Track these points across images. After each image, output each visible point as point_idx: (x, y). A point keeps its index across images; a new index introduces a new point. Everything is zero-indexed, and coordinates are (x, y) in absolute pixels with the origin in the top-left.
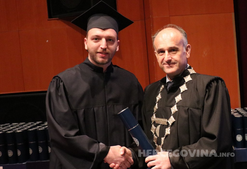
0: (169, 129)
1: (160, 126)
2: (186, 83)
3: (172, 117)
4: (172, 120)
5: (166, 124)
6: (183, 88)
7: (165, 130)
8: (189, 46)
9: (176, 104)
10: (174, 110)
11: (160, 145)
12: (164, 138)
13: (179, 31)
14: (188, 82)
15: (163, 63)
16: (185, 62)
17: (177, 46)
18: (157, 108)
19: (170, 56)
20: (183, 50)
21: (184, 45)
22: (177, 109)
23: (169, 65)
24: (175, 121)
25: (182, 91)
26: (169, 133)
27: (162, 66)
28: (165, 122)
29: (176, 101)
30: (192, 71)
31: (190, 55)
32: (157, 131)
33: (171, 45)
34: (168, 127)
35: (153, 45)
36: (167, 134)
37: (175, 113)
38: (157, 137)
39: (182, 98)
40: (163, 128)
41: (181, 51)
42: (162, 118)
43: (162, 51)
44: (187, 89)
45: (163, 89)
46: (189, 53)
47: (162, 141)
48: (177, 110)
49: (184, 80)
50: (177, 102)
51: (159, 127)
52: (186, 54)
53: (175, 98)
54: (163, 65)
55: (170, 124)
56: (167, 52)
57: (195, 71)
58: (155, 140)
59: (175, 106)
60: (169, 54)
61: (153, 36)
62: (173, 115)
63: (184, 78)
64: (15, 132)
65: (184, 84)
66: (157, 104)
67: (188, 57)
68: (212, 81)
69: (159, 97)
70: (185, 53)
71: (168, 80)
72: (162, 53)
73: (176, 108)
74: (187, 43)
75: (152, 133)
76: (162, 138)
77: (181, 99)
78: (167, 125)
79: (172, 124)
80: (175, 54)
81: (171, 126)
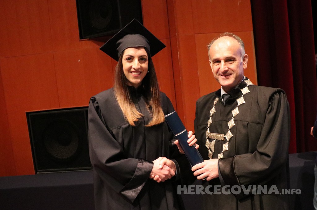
0: (227, 145)
1: (215, 141)
2: (244, 95)
3: (229, 132)
4: (229, 135)
6: (241, 101)
7: (223, 147)
8: (246, 56)
9: (233, 118)
10: (231, 124)
12: (222, 154)
13: (237, 40)
14: (246, 95)
15: (218, 74)
16: (242, 73)
17: (234, 56)
18: (212, 122)
19: (227, 66)
20: (240, 60)
21: (241, 55)
23: (225, 76)
24: (233, 136)
25: (239, 104)
26: (227, 149)
28: (222, 137)
29: (233, 115)
30: (249, 83)
31: (247, 66)
32: (212, 147)
33: (228, 54)
35: (208, 54)
36: (225, 150)
37: (232, 127)
38: (212, 153)
39: (239, 111)
40: (219, 144)
41: (238, 61)
42: (218, 133)
43: (218, 61)
44: (244, 102)
45: (217, 102)
46: (246, 63)
47: (219, 157)
48: (234, 124)
51: (213, 142)
52: (243, 64)
53: (232, 111)
54: (218, 75)
55: (228, 140)
56: (223, 62)
57: (252, 83)
58: (210, 156)
59: (233, 120)
60: (226, 64)
61: (209, 45)
62: (230, 129)
63: (241, 90)
65: (242, 96)
66: (211, 118)
67: (245, 68)
68: (275, 93)
69: (213, 111)
70: (242, 64)
71: (223, 92)
72: (218, 63)
73: (233, 122)
74: (245, 52)
76: (219, 154)
77: (239, 113)
78: (224, 140)
79: (230, 139)
80: (231, 64)
81: (229, 141)
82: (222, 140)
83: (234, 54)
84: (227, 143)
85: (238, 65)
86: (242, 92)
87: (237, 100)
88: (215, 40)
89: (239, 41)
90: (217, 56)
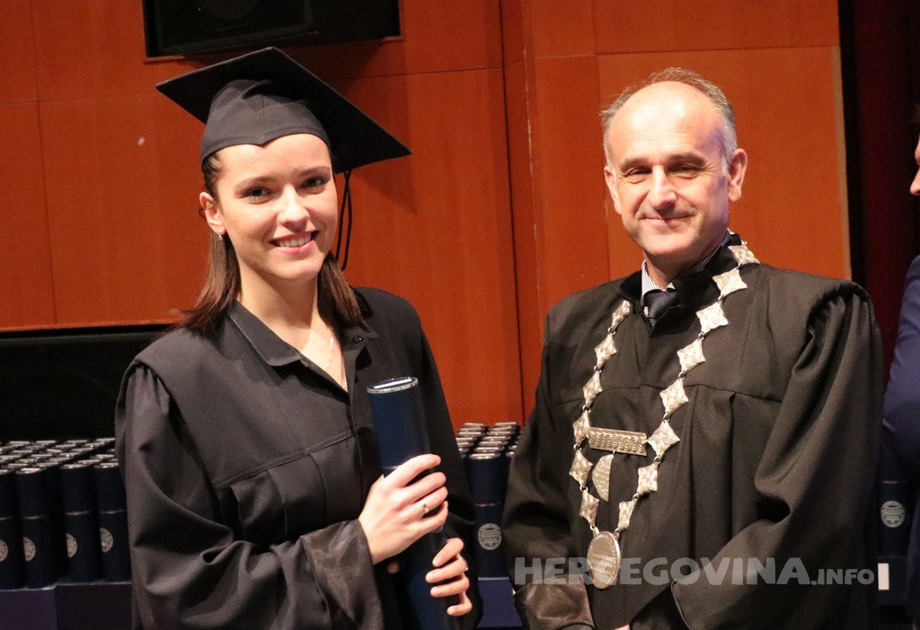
0: (655, 473)
1: (610, 457)
2: (724, 299)
3: (665, 426)
4: (664, 437)
5: (640, 451)
6: (711, 317)
7: (638, 476)
8: (741, 155)
9: (682, 376)
10: (675, 398)
11: (613, 532)
12: (632, 504)
13: (710, 96)
14: (730, 297)
15: (639, 214)
16: (723, 214)
17: (698, 154)
18: (600, 390)
19: (672, 188)
20: (720, 169)
21: (723, 150)
22: (688, 394)
23: (666, 220)
24: (678, 443)
25: (705, 330)
26: (654, 487)
27: (635, 223)
28: (638, 443)
29: (680, 367)
30: (743, 254)
32: (598, 478)
33: (677, 145)
34: (650, 464)
36: (646, 490)
37: (678, 409)
38: (598, 500)
39: (705, 353)
40: (627, 465)
41: (713, 171)
42: (624, 428)
43: (640, 168)
44: (725, 322)
45: (626, 316)
46: (738, 182)
47: (621, 515)
48: (686, 400)
49: (715, 284)
50: (684, 368)
51: (606, 462)
52: (729, 184)
53: (679, 353)
54: (640, 219)
55: (659, 453)
56: (658, 172)
57: (756, 256)
58: (590, 511)
59: (679, 384)
60: (670, 181)
61: (606, 109)
62: (670, 417)
63: (716, 279)
64: (14, 472)
65: (717, 301)
66: (596, 376)
67: (734, 198)
68: (831, 296)
69: (606, 350)
70: (726, 183)
71: (648, 284)
72: (639, 177)
73: (681, 392)
74: (735, 143)
75: (578, 483)
76: (620, 504)
77: (703, 359)
78: (645, 454)
79: (667, 451)
80: (688, 181)
81: (663, 459)
82: (639, 453)
83: (700, 147)
84: (653, 466)
85: (713, 185)
86: (720, 286)
87: (699, 314)
88: (633, 92)
89: (717, 102)
90: (638, 150)
